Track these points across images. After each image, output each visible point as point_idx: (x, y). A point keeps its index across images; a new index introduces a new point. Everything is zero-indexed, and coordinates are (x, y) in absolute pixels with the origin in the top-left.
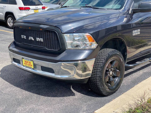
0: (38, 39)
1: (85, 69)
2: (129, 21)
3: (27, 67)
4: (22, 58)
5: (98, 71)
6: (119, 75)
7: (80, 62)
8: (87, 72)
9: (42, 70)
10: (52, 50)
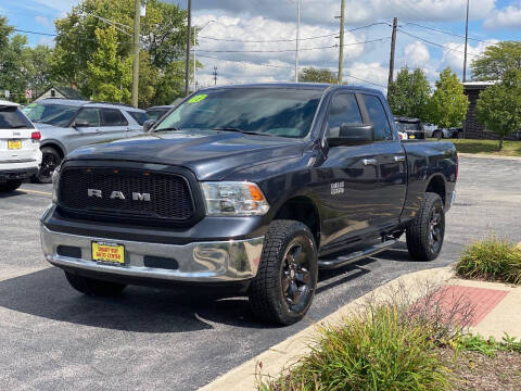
0: (137, 196)
1: (243, 265)
2: (320, 161)
3: (103, 263)
4: (92, 242)
5: (270, 264)
6: (309, 281)
7: (231, 242)
8: (246, 273)
9: (146, 265)
10: (173, 218)
